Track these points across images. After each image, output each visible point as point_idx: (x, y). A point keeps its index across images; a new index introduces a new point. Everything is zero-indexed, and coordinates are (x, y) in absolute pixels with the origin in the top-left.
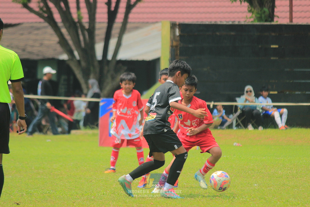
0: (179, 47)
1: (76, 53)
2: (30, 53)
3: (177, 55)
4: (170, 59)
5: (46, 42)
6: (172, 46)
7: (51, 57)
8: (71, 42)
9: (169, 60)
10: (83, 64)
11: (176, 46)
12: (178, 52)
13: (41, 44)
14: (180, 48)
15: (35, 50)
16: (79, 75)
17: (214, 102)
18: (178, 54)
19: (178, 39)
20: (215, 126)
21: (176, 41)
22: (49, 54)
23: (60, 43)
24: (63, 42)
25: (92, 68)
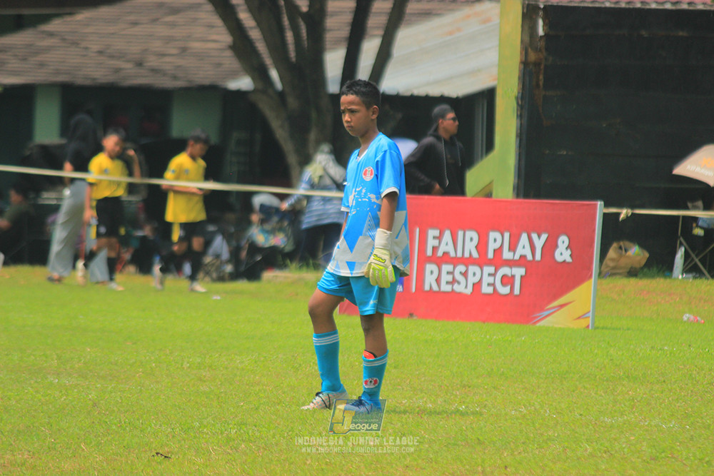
0: (542, 67)
1: (274, 74)
2: (154, 71)
3: (538, 85)
4: (520, 95)
5: (196, 45)
6: (525, 63)
7: (207, 82)
8: (261, 47)
9: (517, 98)
10: (292, 102)
11: (537, 64)
12: (541, 77)
13: (184, 50)
14: (546, 67)
15: (167, 64)
16: (281, 132)
17: (632, 207)
18: (541, 83)
19: (542, 44)
20: (632, 268)
21: (537, 50)
22: (203, 75)
23: (233, 47)
24: (242, 47)
25: (314, 115)
